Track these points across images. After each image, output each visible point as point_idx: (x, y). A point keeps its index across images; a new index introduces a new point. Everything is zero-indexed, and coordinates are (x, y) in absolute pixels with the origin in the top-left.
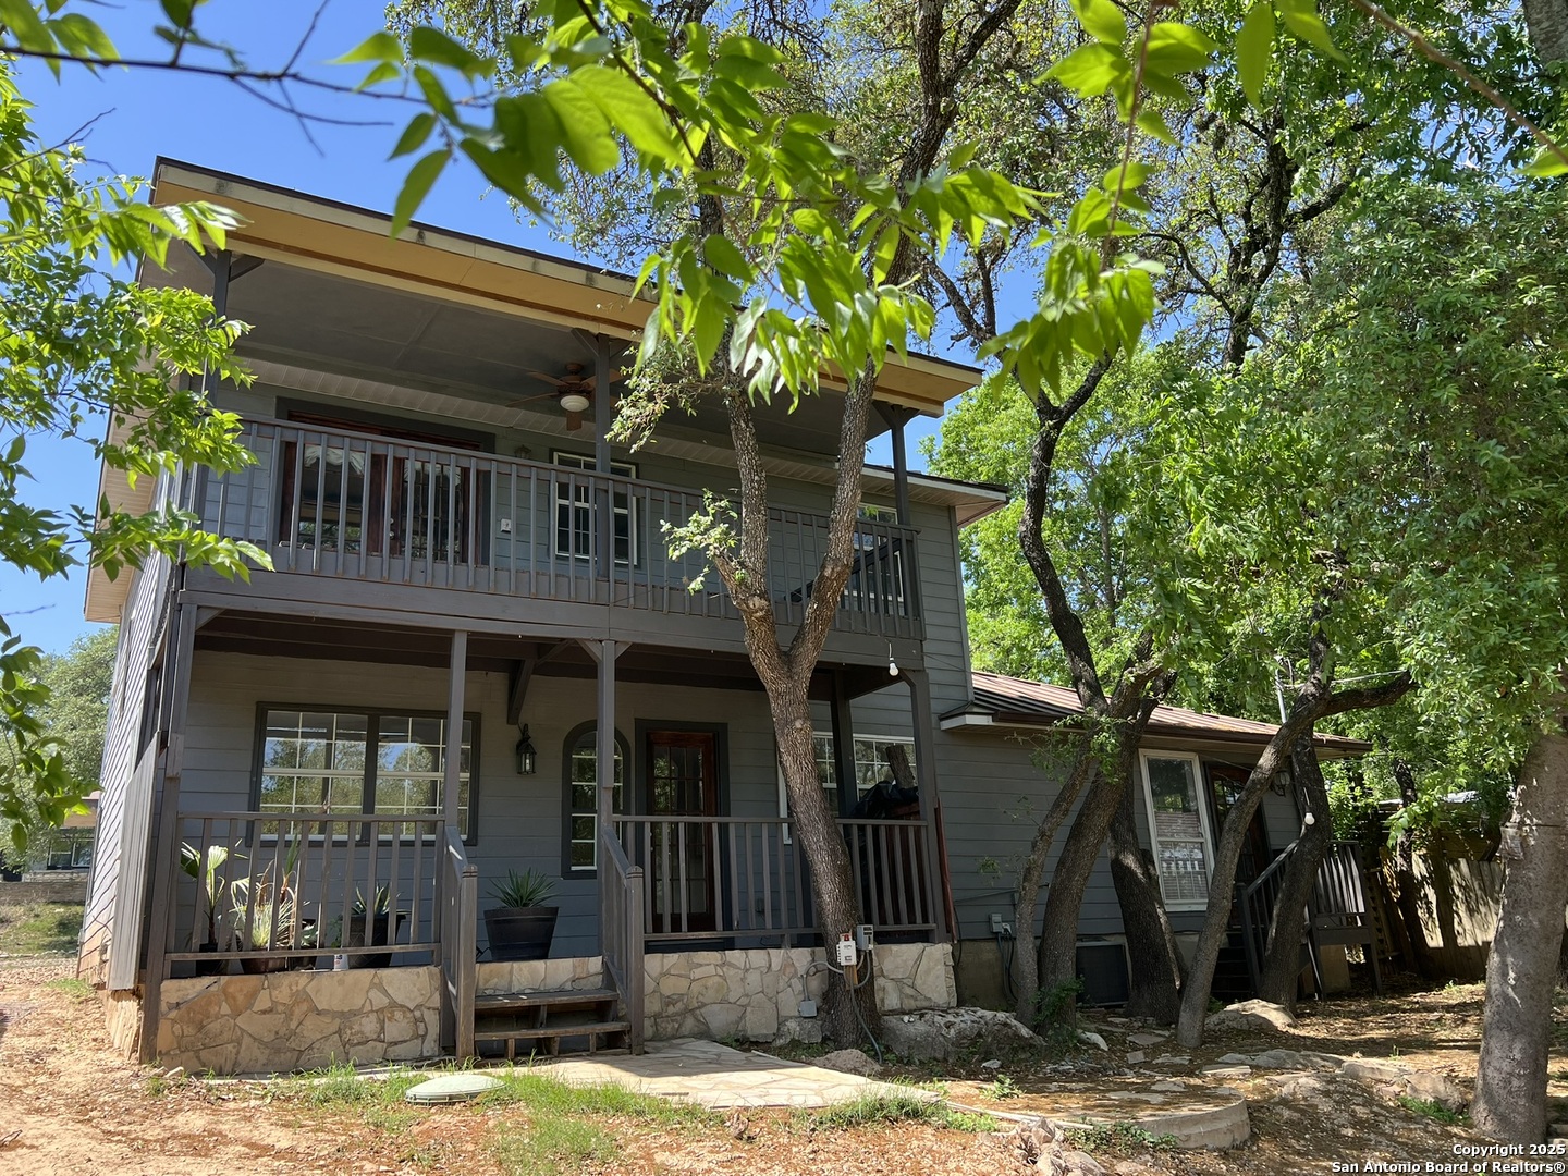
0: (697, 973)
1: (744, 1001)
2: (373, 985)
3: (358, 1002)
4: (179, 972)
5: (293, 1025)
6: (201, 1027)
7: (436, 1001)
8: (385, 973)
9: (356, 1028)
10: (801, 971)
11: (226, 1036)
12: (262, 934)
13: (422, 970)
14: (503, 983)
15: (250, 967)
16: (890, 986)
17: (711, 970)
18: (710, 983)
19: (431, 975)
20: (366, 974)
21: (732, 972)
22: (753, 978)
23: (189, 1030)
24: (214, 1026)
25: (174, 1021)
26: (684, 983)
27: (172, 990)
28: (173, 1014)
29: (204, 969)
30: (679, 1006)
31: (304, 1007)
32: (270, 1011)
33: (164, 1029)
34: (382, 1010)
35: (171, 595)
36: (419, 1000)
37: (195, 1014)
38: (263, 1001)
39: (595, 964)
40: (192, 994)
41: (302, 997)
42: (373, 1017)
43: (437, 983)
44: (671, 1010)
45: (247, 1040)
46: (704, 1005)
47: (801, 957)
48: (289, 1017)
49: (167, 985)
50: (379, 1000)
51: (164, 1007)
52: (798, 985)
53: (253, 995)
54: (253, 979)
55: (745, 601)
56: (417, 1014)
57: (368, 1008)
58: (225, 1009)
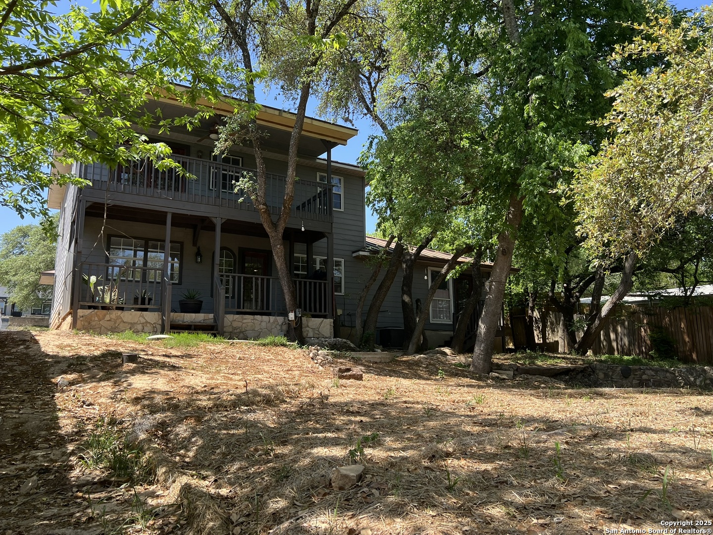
0: (245, 321)
1: (260, 330)
2: (140, 316)
3: (136, 321)
4: (83, 307)
5: (117, 325)
6: (89, 323)
7: (160, 322)
8: (144, 313)
9: (135, 327)
10: (280, 323)
11: (97, 326)
12: (107, 300)
13: (156, 313)
14: (181, 319)
15: (104, 308)
16: (310, 330)
17: (250, 321)
18: (249, 324)
19: (159, 315)
20: (139, 313)
21: (257, 322)
22: (264, 324)
23: (86, 324)
24: (93, 323)
25: (81, 321)
26: (241, 324)
27: (81, 312)
28: (81, 319)
29: (90, 307)
30: (238, 330)
31: (120, 320)
32: (110, 320)
33: (79, 322)
34: (143, 323)
35: (78, 198)
36: (155, 321)
37: (88, 320)
38: (108, 317)
39: (211, 316)
40: (87, 314)
41: (119, 317)
42: (141, 325)
43: (160, 317)
44: (235, 331)
45: (103, 328)
46: (247, 331)
47: (280, 319)
48: (115, 323)
49: (79, 310)
50: (143, 321)
51: (78, 317)
52: (279, 327)
53: (105, 316)
54: (105, 311)
55: (258, 206)
56: (154, 325)
57: (139, 322)
58: (96, 319)
